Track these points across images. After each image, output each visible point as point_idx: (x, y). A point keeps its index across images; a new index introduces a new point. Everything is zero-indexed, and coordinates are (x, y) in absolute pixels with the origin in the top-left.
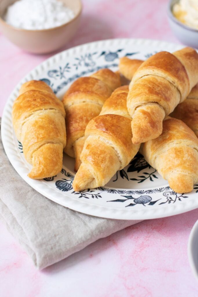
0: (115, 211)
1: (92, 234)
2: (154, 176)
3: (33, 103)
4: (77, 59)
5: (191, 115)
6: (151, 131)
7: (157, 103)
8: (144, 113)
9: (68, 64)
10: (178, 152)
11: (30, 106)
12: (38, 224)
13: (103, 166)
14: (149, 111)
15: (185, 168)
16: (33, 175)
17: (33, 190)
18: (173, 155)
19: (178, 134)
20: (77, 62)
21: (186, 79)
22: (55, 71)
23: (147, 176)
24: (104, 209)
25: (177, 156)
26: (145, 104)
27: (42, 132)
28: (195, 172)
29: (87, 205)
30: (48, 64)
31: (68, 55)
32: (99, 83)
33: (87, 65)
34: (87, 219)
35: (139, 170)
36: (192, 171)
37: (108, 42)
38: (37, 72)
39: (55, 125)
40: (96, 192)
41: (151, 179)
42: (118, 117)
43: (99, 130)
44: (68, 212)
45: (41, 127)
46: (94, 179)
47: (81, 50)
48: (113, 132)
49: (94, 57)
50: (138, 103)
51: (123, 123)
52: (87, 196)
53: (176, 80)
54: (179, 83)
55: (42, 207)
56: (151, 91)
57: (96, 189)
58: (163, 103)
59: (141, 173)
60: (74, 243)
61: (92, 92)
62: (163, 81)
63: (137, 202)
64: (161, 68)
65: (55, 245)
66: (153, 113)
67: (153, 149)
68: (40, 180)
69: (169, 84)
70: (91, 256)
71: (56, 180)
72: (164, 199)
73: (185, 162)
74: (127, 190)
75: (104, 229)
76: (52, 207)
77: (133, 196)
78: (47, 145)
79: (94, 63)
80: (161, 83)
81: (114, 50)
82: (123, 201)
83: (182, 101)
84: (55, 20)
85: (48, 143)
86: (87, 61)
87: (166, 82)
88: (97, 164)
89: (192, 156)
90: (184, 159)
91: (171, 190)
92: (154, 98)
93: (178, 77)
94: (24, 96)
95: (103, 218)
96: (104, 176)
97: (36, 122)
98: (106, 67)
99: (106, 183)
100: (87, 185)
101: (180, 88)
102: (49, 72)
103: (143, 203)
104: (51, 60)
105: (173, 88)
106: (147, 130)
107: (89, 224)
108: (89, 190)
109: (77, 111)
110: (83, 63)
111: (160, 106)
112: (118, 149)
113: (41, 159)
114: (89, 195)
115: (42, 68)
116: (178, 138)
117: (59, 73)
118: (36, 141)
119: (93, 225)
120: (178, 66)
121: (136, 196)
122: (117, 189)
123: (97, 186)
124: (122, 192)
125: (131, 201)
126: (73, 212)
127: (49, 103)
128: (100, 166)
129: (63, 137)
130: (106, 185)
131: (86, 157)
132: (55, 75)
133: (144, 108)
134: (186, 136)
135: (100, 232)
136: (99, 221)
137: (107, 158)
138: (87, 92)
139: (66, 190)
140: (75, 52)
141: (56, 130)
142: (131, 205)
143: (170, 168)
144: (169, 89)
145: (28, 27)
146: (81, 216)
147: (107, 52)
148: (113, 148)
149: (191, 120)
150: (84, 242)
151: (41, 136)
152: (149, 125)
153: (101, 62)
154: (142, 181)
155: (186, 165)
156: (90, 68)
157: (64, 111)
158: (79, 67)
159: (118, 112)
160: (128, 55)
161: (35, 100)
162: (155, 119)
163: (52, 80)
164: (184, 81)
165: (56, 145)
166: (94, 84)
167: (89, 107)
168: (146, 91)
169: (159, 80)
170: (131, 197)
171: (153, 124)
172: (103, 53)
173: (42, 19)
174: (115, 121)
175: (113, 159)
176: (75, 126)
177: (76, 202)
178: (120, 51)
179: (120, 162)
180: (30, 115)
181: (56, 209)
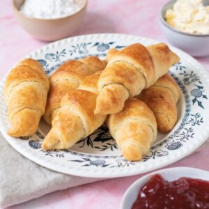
0: (71, 168)
1: (49, 185)
2: (115, 147)
3: (22, 75)
4: (73, 47)
5: (155, 100)
6: (111, 106)
7: (122, 84)
8: (109, 90)
9: (64, 50)
10: (133, 126)
11: (18, 77)
12: (6, 171)
13: (68, 130)
14: (113, 89)
15: (136, 140)
16: (10, 132)
17: (10, 145)
18: (129, 128)
19: (136, 112)
20: (73, 49)
21: (151, 68)
22: (52, 55)
23: (109, 146)
24: (63, 166)
25: (132, 129)
26: (111, 84)
27: (24, 98)
28: (144, 144)
29: (49, 161)
30: (48, 48)
31: (66, 42)
32: (83, 66)
33: (81, 52)
34: (48, 172)
35: (104, 140)
36: (141, 142)
37: (102, 35)
38: (36, 54)
39: (36, 95)
40: (61, 153)
41: (112, 149)
42: (88, 93)
43: (70, 101)
44: (34, 165)
45: (24, 95)
46: (59, 141)
47: (78, 40)
48: (80, 104)
49: (88, 47)
50: (106, 83)
51: (91, 97)
52: (52, 154)
53: (142, 67)
54: (144, 70)
55: (13, 159)
56: (118, 73)
57: (62, 150)
58: (126, 84)
59: (105, 143)
60: (33, 189)
61: (75, 72)
62: (130, 67)
63: (92, 163)
64: (131, 56)
65: (16, 189)
66: (116, 92)
67: (114, 122)
68: (17, 138)
69: (136, 71)
70: (47, 203)
71: (30, 139)
72: (116, 164)
73: (136, 135)
74: (88, 154)
75: (60, 181)
76: (21, 160)
77: (91, 159)
78: (26, 110)
79: (88, 52)
80: (128, 69)
81: (106, 42)
82: (81, 162)
83: (147, 87)
84: (62, 13)
85: (28, 108)
86: (82, 49)
87: (133, 68)
88: (63, 129)
89: (144, 131)
90: (137, 132)
91: (123, 158)
92: (119, 79)
93: (144, 65)
94: (16, 70)
95: (61, 173)
96: (68, 140)
97: (21, 90)
98: (97, 56)
99: (70, 146)
100: (54, 146)
101: (145, 74)
102: (47, 54)
103: (97, 165)
104: (50, 45)
105: (138, 74)
106: (109, 105)
107: (48, 177)
108: (55, 150)
109: (59, 87)
110: (77, 50)
111: (125, 87)
112: (84, 118)
113: (19, 121)
114: (54, 154)
115: (42, 51)
116: (135, 115)
117: (55, 57)
118: (17, 105)
119: (52, 177)
120: (146, 55)
121: (93, 159)
122: (79, 153)
123: (62, 147)
124: (82, 155)
125: (88, 163)
126: (39, 166)
127: (35, 76)
128: (65, 131)
129: (42, 106)
130: (70, 148)
131: (56, 122)
132: (51, 57)
133: (110, 87)
134: (143, 114)
135: (57, 184)
136: (57, 175)
137: (73, 125)
138: (70, 72)
139: (36, 148)
140: (72, 41)
141: (36, 98)
142: (87, 165)
143: (124, 139)
144: (134, 74)
145: (38, 16)
146: (44, 170)
147: (101, 43)
148: (79, 117)
149: (154, 104)
150: (41, 190)
151: (22, 102)
152: (110, 100)
153: (93, 51)
154: (104, 149)
155: (137, 137)
156: (83, 55)
157: (48, 86)
158: (74, 53)
159: (90, 89)
160: (118, 47)
161: (23, 73)
162: (117, 97)
163: (48, 62)
164: (149, 69)
165: (33, 111)
166: (78, 66)
167: (70, 84)
168: (114, 73)
169: (127, 65)
170: (89, 160)
171: (114, 100)
172: (97, 44)
173: (50, 11)
174: (84, 96)
175: (78, 126)
176: (54, 98)
177: (41, 158)
178: (111, 43)
179: (84, 130)
180: (17, 85)
181: (24, 162)
